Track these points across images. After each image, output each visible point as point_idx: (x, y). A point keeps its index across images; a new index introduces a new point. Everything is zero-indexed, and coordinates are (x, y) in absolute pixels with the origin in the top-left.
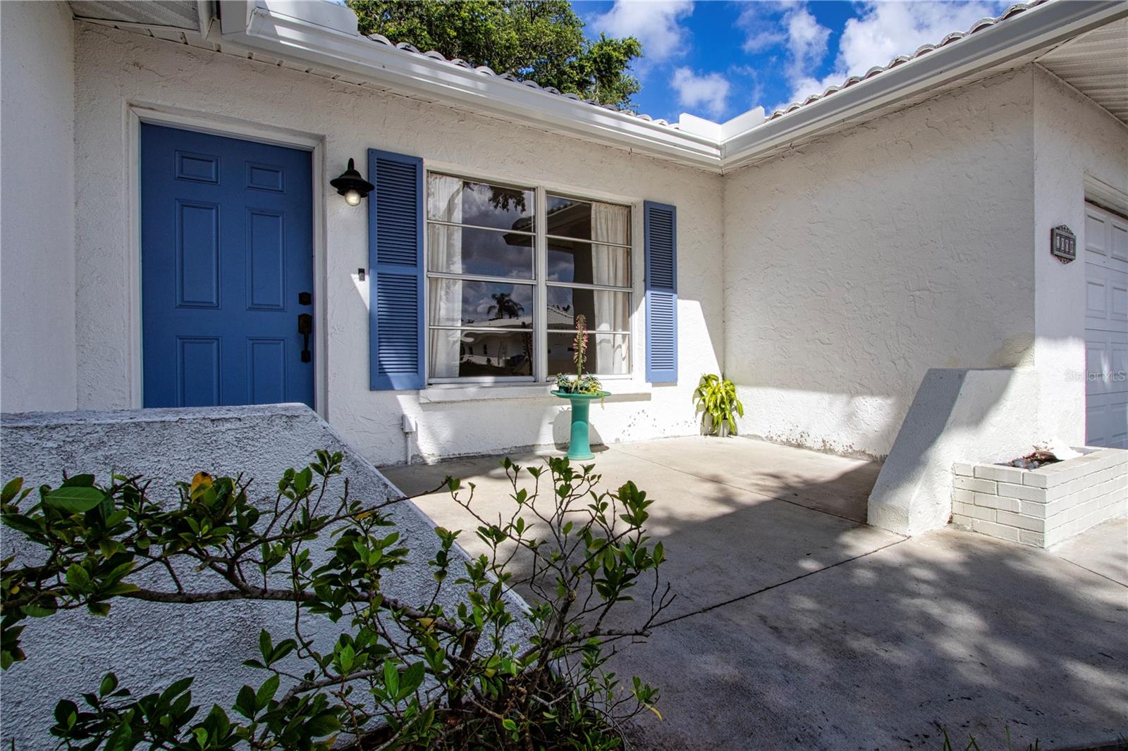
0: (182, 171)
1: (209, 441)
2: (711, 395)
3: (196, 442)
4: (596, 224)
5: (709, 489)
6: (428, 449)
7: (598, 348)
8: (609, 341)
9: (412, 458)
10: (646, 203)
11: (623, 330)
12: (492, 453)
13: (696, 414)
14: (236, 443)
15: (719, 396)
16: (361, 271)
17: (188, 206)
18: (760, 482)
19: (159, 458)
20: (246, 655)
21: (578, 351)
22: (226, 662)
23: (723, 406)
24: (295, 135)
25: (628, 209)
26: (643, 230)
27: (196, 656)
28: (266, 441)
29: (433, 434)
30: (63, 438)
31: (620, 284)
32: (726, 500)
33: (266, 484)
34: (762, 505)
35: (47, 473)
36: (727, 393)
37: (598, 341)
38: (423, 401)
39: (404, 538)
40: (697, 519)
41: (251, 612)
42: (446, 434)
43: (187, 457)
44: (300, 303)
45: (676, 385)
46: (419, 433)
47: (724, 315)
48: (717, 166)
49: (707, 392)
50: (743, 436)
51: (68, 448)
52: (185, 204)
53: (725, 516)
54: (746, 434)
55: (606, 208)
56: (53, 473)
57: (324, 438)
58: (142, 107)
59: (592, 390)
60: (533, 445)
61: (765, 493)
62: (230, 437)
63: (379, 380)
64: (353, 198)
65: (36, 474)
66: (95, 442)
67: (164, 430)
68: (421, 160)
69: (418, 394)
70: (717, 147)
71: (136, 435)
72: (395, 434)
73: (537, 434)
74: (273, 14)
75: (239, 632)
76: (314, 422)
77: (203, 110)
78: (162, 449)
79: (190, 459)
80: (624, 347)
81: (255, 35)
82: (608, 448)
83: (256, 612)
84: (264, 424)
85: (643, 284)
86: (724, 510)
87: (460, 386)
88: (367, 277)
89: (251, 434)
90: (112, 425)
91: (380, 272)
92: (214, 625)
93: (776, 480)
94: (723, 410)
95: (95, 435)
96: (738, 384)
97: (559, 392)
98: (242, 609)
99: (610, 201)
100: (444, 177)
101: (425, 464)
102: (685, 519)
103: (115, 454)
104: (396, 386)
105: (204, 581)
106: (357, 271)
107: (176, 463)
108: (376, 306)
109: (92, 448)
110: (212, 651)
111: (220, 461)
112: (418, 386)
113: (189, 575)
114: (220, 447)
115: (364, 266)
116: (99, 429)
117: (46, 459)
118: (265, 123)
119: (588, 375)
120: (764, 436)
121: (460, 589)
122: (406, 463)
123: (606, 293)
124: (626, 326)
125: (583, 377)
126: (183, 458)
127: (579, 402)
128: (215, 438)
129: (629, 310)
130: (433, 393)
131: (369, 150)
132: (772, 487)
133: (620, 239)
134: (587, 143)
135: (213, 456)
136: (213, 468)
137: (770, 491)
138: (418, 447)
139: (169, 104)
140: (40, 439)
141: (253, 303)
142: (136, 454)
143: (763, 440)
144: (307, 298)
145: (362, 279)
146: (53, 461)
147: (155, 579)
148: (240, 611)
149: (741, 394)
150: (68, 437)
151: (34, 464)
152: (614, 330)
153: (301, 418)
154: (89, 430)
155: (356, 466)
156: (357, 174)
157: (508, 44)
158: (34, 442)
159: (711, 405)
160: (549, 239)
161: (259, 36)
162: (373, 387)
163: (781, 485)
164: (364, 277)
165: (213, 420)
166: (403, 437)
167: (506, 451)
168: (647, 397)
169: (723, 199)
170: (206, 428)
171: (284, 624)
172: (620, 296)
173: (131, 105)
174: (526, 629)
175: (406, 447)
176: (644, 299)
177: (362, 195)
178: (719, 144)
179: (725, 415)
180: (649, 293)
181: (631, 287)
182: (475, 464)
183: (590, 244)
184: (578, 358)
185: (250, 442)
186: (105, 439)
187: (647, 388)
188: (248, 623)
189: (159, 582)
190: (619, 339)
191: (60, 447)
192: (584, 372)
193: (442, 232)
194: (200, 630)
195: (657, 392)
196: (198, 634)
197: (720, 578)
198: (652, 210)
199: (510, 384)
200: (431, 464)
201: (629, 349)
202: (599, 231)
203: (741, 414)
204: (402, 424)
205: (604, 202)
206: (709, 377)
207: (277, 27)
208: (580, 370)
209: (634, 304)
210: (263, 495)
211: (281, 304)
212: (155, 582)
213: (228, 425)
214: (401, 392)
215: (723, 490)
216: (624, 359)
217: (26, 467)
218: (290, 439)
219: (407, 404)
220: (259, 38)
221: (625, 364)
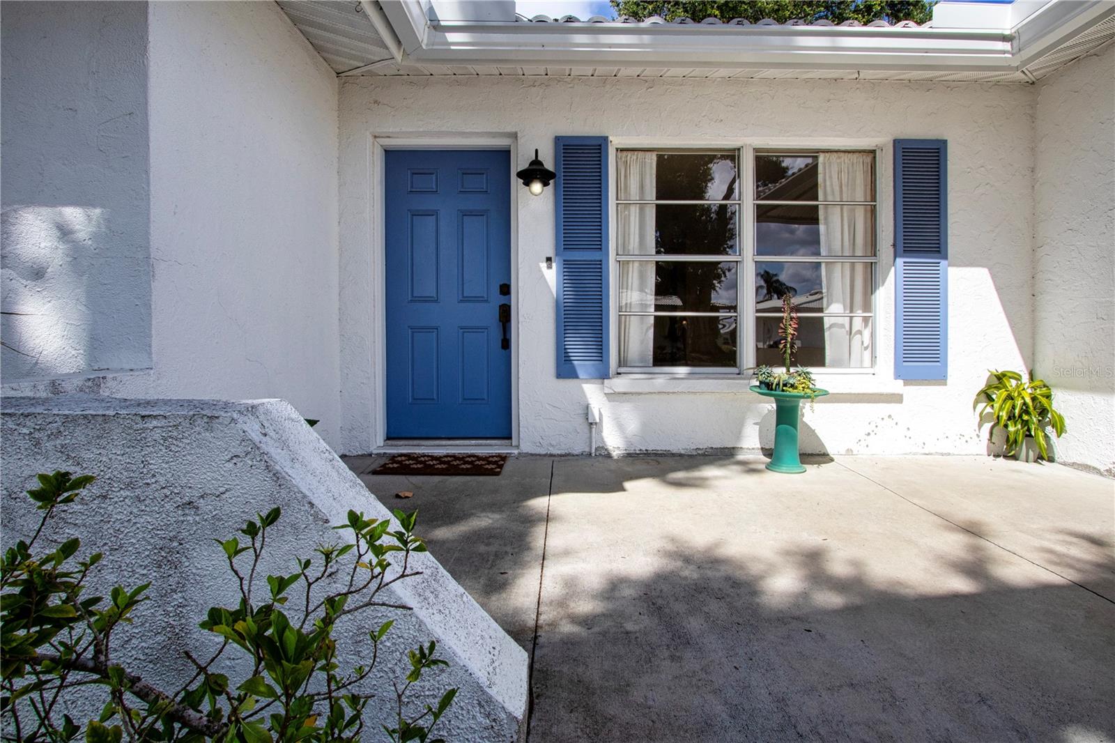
0: (412, 187)
1: (139, 438)
2: (1004, 401)
3: (129, 437)
4: (825, 180)
5: (954, 544)
6: (614, 441)
7: (827, 334)
8: (842, 326)
9: (596, 449)
10: (896, 143)
11: (865, 311)
12: (683, 452)
13: (980, 426)
14: (162, 442)
15: (1019, 402)
16: (549, 259)
17: (418, 215)
18: (1060, 548)
19: (100, 451)
20: (175, 663)
21: (785, 338)
22: (158, 665)
23: (1025, 417)
24: (494, 137)
25: (871, 155)
26: (892, 179)
27: (133, 652)
28: (189, 441)
29: (621, 427)
30: (33, 425)
31: (859, 252)
32: (974, 568)
33: (190, 487)
34: (1043, 591)
35: (23, 457)
36: (1034, 399)
37: (826, 326)
38: (607, 391)
39: (333, 570)
40: (903, 591)
41: (180, 620)
42: (633, 426)
43: (122, 452)
44: (501, 294)
45: (946, 385)
46: (604, 424)
47: (1033, 285)
48: (1009, 68)
49: (999, 395)
50: (1064, 464)
51: (37, 435)
52: (415, 214)
53: (955, 597)
54: (1071, 461)
55: (839, 158)
56: (26, 456)
57: (243, 443)
58: (382, 137)
59: (800, 387)
60: (733, 448)
61: (1058, 569)
62: (157, 435)
63: (565, 369)
64: (537, 187)
65: (15, 457)
66: (55, 431)
67: (105, 423)
68: (606, 139)
69: (603, 383)
70: (1004, 38)
71: (84, 427)
72: (579, 423)
73: (738, 435)
74: (442, 23)
75: (169, 639)
76: (232, 425)
77: (421, 130)
78: (103, 442)
79: (124, 454)
80: (867, 333)
81: (431, 47)
82: (832, 460)
83: (183, 621)
84: (186, 424)
85: (892, 250)
86: (961, 585)
87: (650, 376)
88: (554, 265)
89: (175, 434)
90: (67, 416)
91: (565, 258)
92: (148, 625)
93: (1094, 549)
94: (1025, 423)
95: (54, 425)
96: (1056, 386)
97: (759, 387)
98: (171, 615)
99: (843, 148)
100: (636, 153)
101: (609, 456)
102: (882, 587)
103: (69, 444)
104: (581, 376)
105: (138, 578)
106: (545, 259)
107: (114, 457)
108: (562, 293)
109: (52, 437)
110: (146, 651)
111: (148, 459)
112: (603, 375)
113: (126, 570)
114: (149, 444)
115: (551, 254)
116: (57, 419)
117: (21, 443)
118: (468, 131)
119: (800, 369)
120: (1103, 468)
121: (402, 646)
122: (591, 454)
123: (838, 267)
124: (867, 306)
125: (792, 370)
126: (118, 453)
127: (784, 401)
128: (143, 435)
129: (871, 285)
130: (619, 384)
131: (556, 137)
132: (1079, 560)
133: (860, 194)
134: (806, 81)
135: (143, 453)
136: (142, 466)
137: (1071, 567)
138: (602, 439)
139: (398, 130)
140: (18, 425)
141: (463, 297)
142: (84, 445)
143: (1101, 474)
144: (506, 290)
145: (550, 267)
146: (27, 446)
147: (99, 568)
148: (170, 617)
149: (1061, 402)
150: (36, 425)
151: (14, 448)
152: (851, 311)
153: (221, 420)
154: (50, 419)
155: (278, 478)
156: (540, 164)
157: (776, 7)
158: (14, 427)
159: (1004, 415)
160: (758, 206)
161: (435, 47)
162: (560, 375)
163: (1099, 560)
164: (551, 265)
165: (143, 417)
166: (588, 427)
167: (700, 452)
168: (897, 398)
169: (1033, 118)
170: (137, 424)
171: (210, 640)
172: (859, 269)
173: (375, 137)
174: (494, 720)
175: (590, 438)
176: (893, 268)
177: (545, 184)
178: (1007, 32)
179: (1029, 430)
180: (900, 261)
181: (875, 255)
182: (659, 463)
183: (816, 207)
184: (785, 346)
185: (175, 442)
186: (62, 429)
187: (897, 386)
188: (177, 631)
189: (102, 572)
190: (858, 324)
191: (31, 433)
192: (794, 364)
193: (634, 211)
194: (136, 627)
195: (913, 393)
196: (134, 630)
197: (883, 717)
198: (905, 150)
199: (708, 376)
200: (616, 458)
201: (873, 335)
202: (828, 189)
203: (1061, 431)
204: (587, 414)
205: (837, 151)
206: (1004, 375)
207: (447, 35)
208: (788, 361)
209: (879, 276)
210: (187, 498)
211: (485, 296)
212: (99, 571)
213: (155, 423)
214: (587, 381)
215: (975, 549)
216: (866, 348)
217: (9, 449)
218: (210, 442)
219: (593, 394)
220: (435, 49)
221: (867, 354)
